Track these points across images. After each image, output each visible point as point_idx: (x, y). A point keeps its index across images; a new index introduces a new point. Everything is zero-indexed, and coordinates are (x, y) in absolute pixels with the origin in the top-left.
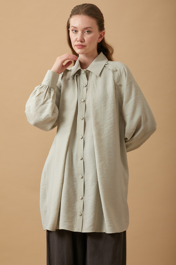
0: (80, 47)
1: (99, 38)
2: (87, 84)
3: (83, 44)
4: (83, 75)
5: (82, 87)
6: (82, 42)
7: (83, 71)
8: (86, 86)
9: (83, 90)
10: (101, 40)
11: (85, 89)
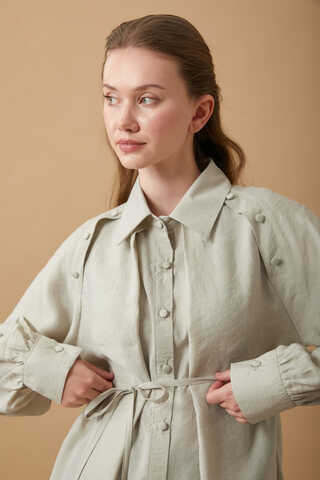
0: (129, 147)
1: (194, 119)
2: (171, 261)
3: (136, 137)
4: (159, 234)
5: (158, 270)
6: (129, 131)
7: (158, 222)
8: (171, 266)
9: (161, 281)
10: (200, 124)
11: (168, 276)
